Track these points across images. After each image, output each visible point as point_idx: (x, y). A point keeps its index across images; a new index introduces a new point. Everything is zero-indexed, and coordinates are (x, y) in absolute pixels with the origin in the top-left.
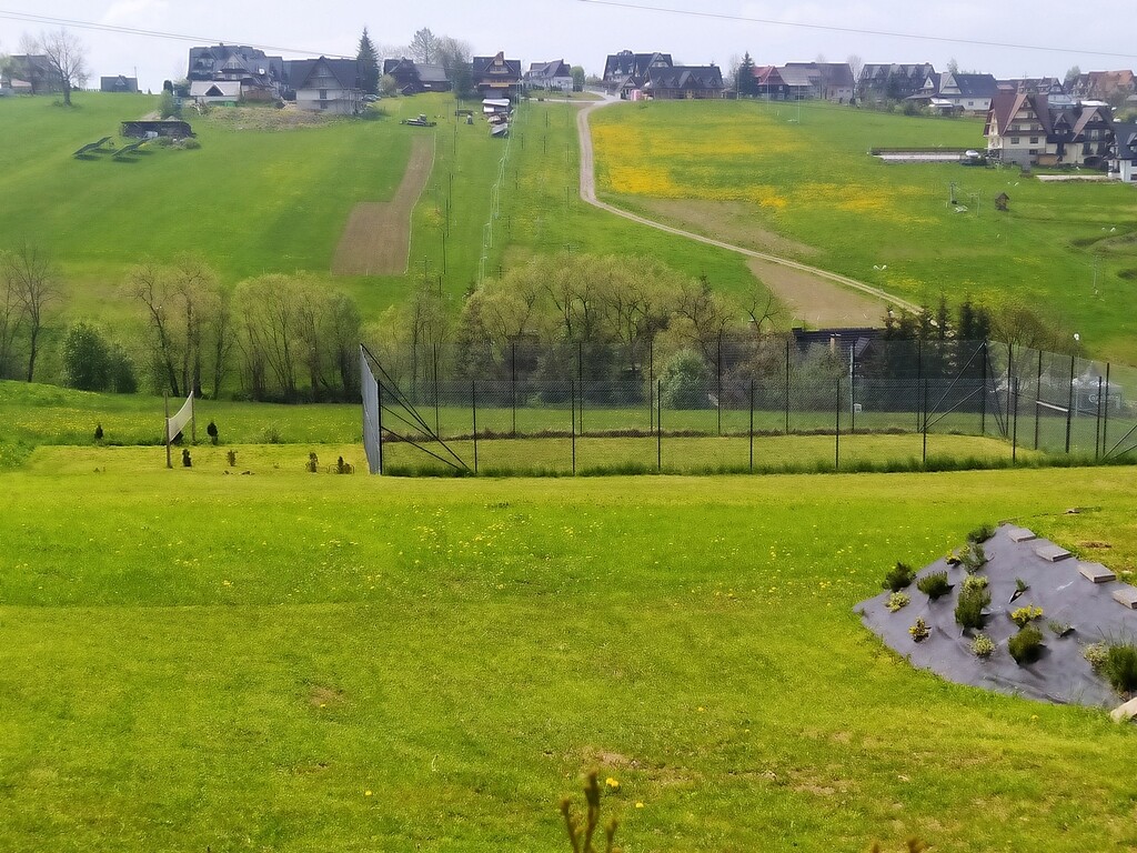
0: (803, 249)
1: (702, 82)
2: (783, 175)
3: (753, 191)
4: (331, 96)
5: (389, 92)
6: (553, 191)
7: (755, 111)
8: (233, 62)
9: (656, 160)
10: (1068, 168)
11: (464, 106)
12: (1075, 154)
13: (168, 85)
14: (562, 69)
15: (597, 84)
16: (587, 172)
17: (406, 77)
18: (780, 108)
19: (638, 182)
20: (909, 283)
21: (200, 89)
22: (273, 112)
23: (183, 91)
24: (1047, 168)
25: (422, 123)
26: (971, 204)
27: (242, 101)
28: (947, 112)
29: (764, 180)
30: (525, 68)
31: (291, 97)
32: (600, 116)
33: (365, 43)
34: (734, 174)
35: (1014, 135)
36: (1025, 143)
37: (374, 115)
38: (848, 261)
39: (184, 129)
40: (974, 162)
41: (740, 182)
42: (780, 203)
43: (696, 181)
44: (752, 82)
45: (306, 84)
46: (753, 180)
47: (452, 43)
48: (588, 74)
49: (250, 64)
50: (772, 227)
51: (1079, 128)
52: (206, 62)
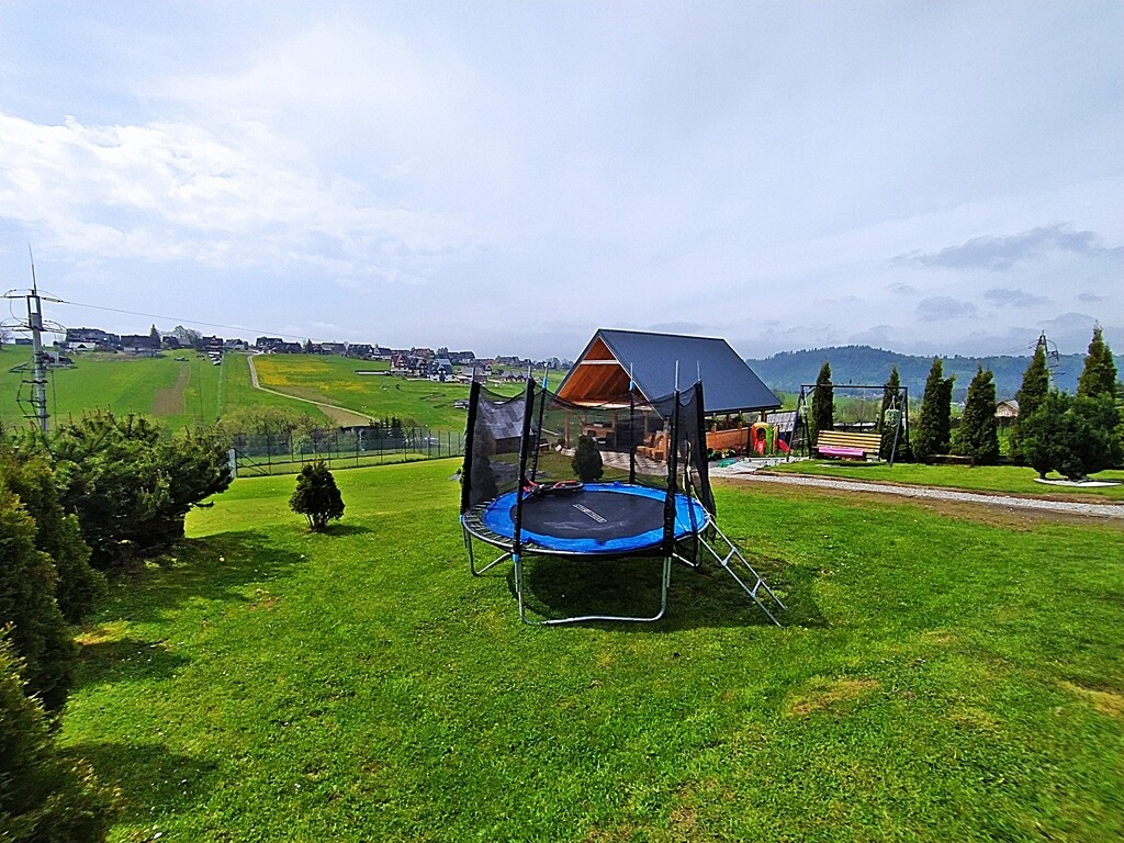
0: (336, 402)
1: (294, 348)
2: (327, 379)
3: (318, 384)
4: (140, 349)
6: (242, 384)
7: (314, 358)
8: (91, 335)
9: (280, 374)
10: (416, 377)
11: (200, 354)
12: (417, 373)
14: (240, 342)
15: (253, 347)
16: (255, 378)
17: (173, 343)
18: (322, 357)
19: (275, 381)
20: (371, 411)
21: (75, 345)
22: (114, 356)
23: (64, 345)
25: (183, 360)
26: (388, 387)
27: (96, 350)
28: (377, 359)
29: (320, 380)
30: (225, 341)
31: (121, 349)
32: (255, 358)
33: (154, 330)
34: (309, 378)
35: (400, 367)
36: (402, 369)
37: (162, 356)
38: (352, 404)
39: (69, 361)
40: (388, 375)
41: (312, 381)
42: (327, 387)
44: (310, 348)
45: (128, 345)
46: (316, 380)
47: (193, 331)
48: (250, 344)
49: (101, 336)
50: (324, 395)
51: (418, 366)
52: (74, 335)
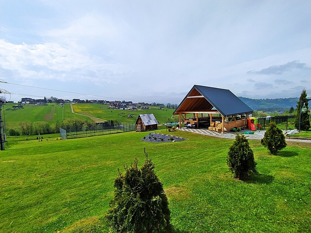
0: (95, 116)
1: (83, 102)
2: (92, 110)
3: (90, 111)
4: (41, 103)
5: (48, 103)
6: (69, 112)
7: (88, 104)
8: (28, 100)
9: (79, 109)
10: (117, 109)
11: (57, 104)
12: (117, 107)
13: (18, 102)
14: (68, 100)
15: (72, 102)
16: (72, 110)
17: (50, 101)
18: (91, 104)
19: (78, 111)
20: (105, 119)
21: (24, 102)
22: (34, 105)
23: (21, 103)
24: (115, 109)
25: (53, 106)
26: (109, 112)
27: (29, 104)
28: (106, 104)
29: (90, 110)
30: (64, 100)
31: (36, 103)
32: (72, 105)
33: (45, 98)
34: (87, 110)
35: (112, 106)
37: (47, 105)
38: (99, 117)
39: (22, 107)
40: (109, 108)
41: (88, 110)
42: (92, 112)
43: (84, 110)
44: (87, 101)
45: (38, 102)
46: (89, 110)
47: (55, 98)
49: (30, 100)
50: (91, 114)
51: (117, 105)
52: (23, 100)
